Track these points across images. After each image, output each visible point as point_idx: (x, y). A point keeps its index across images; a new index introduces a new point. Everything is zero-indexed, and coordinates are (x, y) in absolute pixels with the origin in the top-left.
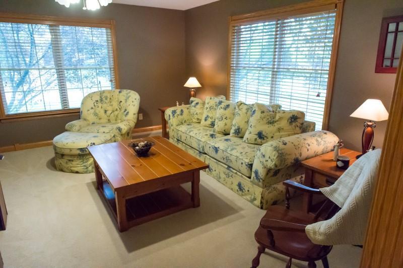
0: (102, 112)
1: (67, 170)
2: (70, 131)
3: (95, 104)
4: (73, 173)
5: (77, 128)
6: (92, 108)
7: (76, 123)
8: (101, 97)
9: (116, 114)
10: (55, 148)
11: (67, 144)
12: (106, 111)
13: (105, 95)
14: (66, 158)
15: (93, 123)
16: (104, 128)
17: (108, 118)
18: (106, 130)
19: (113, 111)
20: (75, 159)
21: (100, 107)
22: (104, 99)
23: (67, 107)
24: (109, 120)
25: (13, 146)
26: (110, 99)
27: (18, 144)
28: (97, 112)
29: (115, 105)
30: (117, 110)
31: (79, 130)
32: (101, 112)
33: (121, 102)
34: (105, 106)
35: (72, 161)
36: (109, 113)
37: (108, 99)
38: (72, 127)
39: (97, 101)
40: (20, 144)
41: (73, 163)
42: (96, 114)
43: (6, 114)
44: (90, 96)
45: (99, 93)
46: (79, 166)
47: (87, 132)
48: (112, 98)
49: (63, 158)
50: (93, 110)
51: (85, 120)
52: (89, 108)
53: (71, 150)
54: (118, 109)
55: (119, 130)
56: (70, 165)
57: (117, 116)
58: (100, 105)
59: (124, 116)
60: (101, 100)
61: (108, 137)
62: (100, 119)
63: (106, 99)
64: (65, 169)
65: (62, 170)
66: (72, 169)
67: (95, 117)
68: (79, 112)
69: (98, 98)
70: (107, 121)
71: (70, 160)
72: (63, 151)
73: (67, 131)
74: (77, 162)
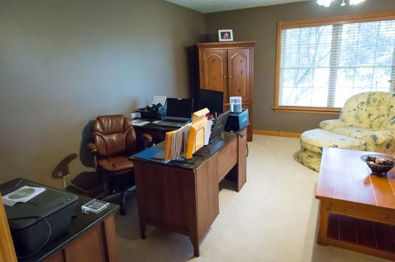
0: (366, 115)
1: (306, 165)
2: (322, 129)
3: (360, 106)
4: (311, 169)
5: (330, 127)
6: (355, 110)
7: (331, 122)
8: (368, 99)
9: (382, 120)
10: (301, 141)
11: (311, 140)
12: (370, 115)
13: (374, 97)
14: (308, 153)
15: (351, 126)
16: (358, 133)
17: (370, 123)
18: (359, 135)
19: (379, 117)
20: (315, 156)
21: (364, 109)
22: (371, 101)
23: (331, 106)
24: (371, 125)
25: (278, 133)
26: (380, 102)
27: (282, 131)
28: (359, 114)
29: (384, 109)
30: (384, 115)
31: (331, 130)
32: (364, 115)
33: (392, 107)
34: (370, 109)
35: (312, 157)
36: (372, 117)
37: (377, 102)
38: (326, 125)
39: (363, 103)
40: (284, 131)
41: (312, 159)
42: (357, 117)
43: (280, 105)
44: (356, 97)
45: (368, 94)
46: (317, 164)
47: (338, 134)
48: (382, 101)
49: (305, 152)
50: (355, 112)
51: (343, 121)
52: (351, 109)
53: (312, 146)
54: (386, 115)
55: (374, 138)
56: (309, 160)
57: (382, 123)
58: (365, 107)
59: (390, 124)
60: (368, 102)
61: (357, 143)
62: (361, 122)
63: (374, 102)
64: (304, 163)
65: (302, 163)
66: (311, 164)
67: (355, 120)
68: (340, 112)
69: (365, 100)
70: (368, 126)
71: (310, 156)
72: (306, 145)
73: (320, 128)
74: (316, 160)
